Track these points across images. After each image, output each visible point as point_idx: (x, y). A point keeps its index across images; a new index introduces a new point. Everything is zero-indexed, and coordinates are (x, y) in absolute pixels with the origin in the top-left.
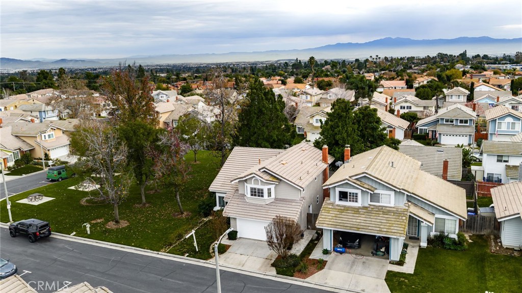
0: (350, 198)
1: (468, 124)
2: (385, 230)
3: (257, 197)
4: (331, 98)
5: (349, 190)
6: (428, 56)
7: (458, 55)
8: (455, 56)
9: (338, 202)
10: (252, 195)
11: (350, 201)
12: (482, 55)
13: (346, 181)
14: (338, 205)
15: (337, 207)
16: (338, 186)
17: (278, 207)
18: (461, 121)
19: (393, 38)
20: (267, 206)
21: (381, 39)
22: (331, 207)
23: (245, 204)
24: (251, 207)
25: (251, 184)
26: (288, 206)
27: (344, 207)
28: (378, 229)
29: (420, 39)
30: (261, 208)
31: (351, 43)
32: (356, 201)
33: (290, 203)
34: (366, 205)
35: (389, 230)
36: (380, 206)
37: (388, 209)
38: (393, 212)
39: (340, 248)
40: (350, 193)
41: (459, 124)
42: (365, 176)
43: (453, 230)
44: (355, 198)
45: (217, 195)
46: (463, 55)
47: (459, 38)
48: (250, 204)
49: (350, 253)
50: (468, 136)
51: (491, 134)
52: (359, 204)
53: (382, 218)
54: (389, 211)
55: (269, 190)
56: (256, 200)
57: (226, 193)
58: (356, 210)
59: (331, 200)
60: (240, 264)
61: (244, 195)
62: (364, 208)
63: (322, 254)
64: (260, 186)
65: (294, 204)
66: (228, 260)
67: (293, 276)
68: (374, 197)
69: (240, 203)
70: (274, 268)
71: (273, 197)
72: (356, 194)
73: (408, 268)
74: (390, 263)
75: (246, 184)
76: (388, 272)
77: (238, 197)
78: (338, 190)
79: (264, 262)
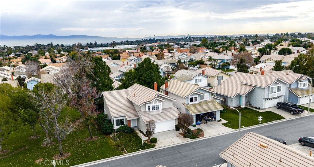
0: (194, 100)
3: (156, 110)
4: (23, 71)
5: (194, 96)
7: (47, 44)
8: (45, 45)
9: (190, 103)
10: (153, 110)
13: (195, 92)
14: (191, 104)
16: (190, 96)
20: (162, 113)
22: (188, 106)
23: (151, 115)
25: (153, 104)
27: (193, 104)
28: (213, 108)
32: (197, 101)
33: (171, 109)
35: (217, 108)
36: (205, 101)
37: (207, 101)
38: (211, 101)
39: (199, 122)
42: (200, 89)
44: (196, 99)
45: (115, 119)
47: (36, 35)
48: (154, 115)
53: (210, 105)
54: (209, 102)
55: (161, 105)
56: (156, 112)
57: (123, 116)
59: (186, 103)
60: (171, 143)
61: (146, 112)
62: (200, 103)
63: (194, 127)
64: (157, 104)
65: (173, 109)
66: (163, 143)
67: (198, 137)
68: (202, 97)
69: (148, 116)
70: (187, 138)
71: (162, 108)
72: (197, 97)
73: (224, 121)
74: (218, 121)
75: (147, 105)
76: (222, 124)
77: (144, 114)
78: (189, 98)
79: (179, 138)
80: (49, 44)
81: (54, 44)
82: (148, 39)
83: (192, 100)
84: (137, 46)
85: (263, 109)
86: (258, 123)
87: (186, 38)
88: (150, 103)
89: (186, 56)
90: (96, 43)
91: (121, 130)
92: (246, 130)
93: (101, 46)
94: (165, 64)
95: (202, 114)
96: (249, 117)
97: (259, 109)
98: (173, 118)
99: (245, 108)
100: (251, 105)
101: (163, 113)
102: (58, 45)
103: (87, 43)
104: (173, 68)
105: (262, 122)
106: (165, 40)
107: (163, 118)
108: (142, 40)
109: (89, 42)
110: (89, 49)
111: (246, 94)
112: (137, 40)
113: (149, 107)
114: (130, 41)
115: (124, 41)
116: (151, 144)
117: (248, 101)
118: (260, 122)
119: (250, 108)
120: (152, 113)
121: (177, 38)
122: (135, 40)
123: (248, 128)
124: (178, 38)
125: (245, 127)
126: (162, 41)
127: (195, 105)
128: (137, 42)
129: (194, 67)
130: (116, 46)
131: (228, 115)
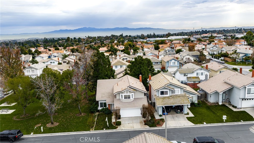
0: (165, 93)
1: (158, 64)
2: (183, 103)
3: (127, 99)
5: (164, 90)
6: (107, 36)
7: (119, 35)
8: (118, 36)
9: (160, 96)
10: (125, 98)
11: (165, 94)
12: (128, 36)
13: (164, 87)
15: (161, 98)
16: (160, 90)
17: (137, 102)
18: (156, 63)
19: (87, 27)
20: (132, 102)
21: (81, 28)
22: (158, 98)
23: (122, 102)
24: (126, 103)
25: (125, 93)
26: (141, 100)
27: (163, 97)
28: (180, 103)
29: (100, 28)
30: (130, 103)
31: (67, 30)
32: (167, 94)
33: (142, 99)
34: (171, 95)
35: (184, 103)
36: (175, 95)
37: (179, 95)
38: (181, 96)
40: (165, 91)
41: (155, 64)
42: (171, 84)
43: (195, 100)
44: (166, 93)
45: (99, 102)
46: (122, 35)
48: (125, 102)
49: (169, 114)
50: (159, 68)
51: (167, 67)
52: (168, 95)
53: (179, 99)
54: (180, 96)
55: (132, 95)
56: (127, 100)
57: (106, 101)
58: (168, 98)
59: (157, 95)
60: (132, 127)
61: (120, 99)
62: (171, 96)
63: (160, 117)
64: (129, 94)
65: (143, 99)
66: (125, 127)
67: (156, 126)
68: (173, 92)
69: (120, 103)
70: (147, 126)
71: (133, 98)
72: (167, 91)
73: (191, 115)
74: (185, 115)
75: (121, 94)
76: (187, 118)
77: (117, 101)
78: (160, 91)
79: (141, 124)
80: (120, 35)
81: (124, 35)
82: (201, 31)
83: (162, 93)
84: (187, 36)
85: (239, 108)
86: (222, 121)
87: (237, 29)
88: (122, 93)
89: (217, 49)
90: (154, 34)
91: (102, 111)
92: (205, 126)
93: (158, 36)
94: (188, 56)
95: (174, 106)
96: (218, 114)
97: (236, 107)
98: (140, 107)
99: (222, 104)
100: (230, 102)
101: (134, 102)
102: (127, 36)
103: (148, 34)
104: (195, 59)
105: (227, 121)
106: (216, 31)
107: (131, 106)
108: (195, 31)
109: (149, 33)
110: (148, 39)
111: (222, 92)
112: (191, 31)
113: (122, 95)
114: (185, 32)
115: (180, 32)
116: (116, 126)
117: (228, 99)
118: (224, 121)
119: (227, 105)
120: (124, 101)
121: (227, 30)
122: (189, 31)
123: (209, 125)
124: (229, 29)
125: (206, 123)
126: (214, 32)
127: (165, 98)
128: (190, 33)
129: (219, 59)
130: (170, 37)
131: (200, 109)
